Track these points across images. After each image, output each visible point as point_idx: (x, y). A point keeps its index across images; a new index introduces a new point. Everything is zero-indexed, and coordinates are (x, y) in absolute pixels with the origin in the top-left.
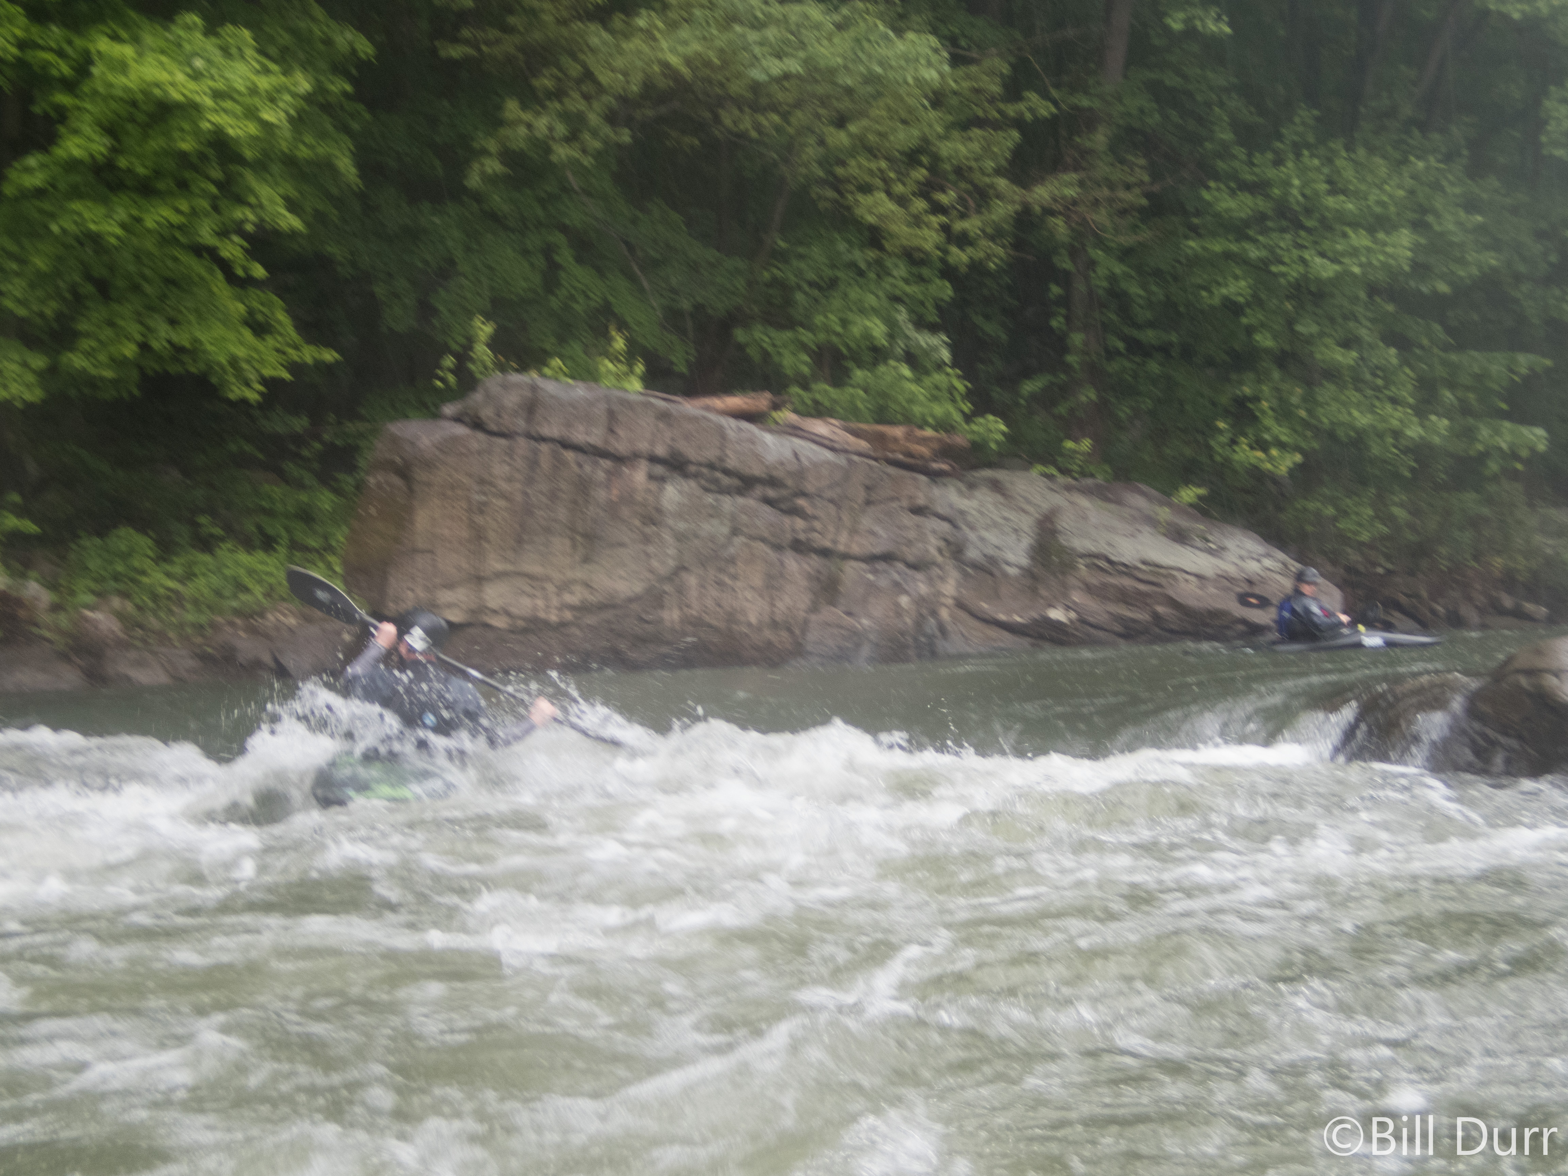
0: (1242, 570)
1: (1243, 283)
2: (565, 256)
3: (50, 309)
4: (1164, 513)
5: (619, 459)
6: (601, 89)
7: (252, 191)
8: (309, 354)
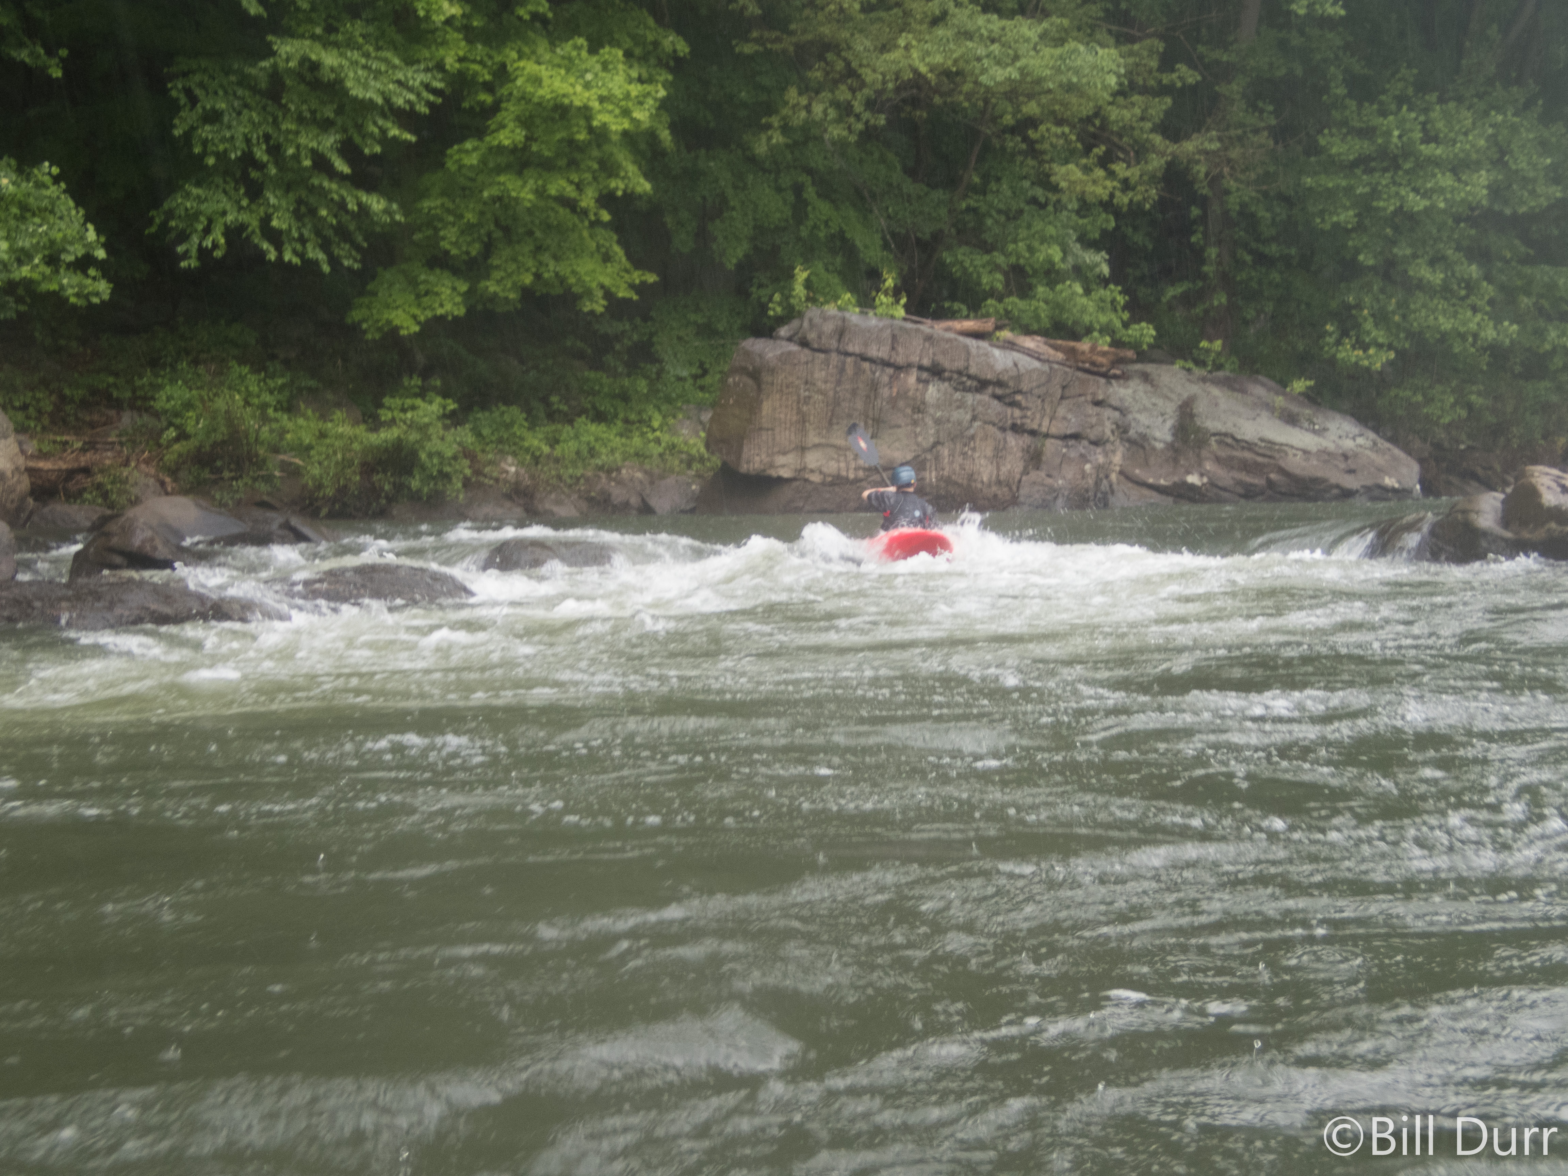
0: (1338, 446)
1: (1351, 213)
2: (810, 193)
3: (475, 250)
4: (1280, 401)
5: (898, 368)
6: (863, 84)
7: (619, 166)
8: (637, 277)
